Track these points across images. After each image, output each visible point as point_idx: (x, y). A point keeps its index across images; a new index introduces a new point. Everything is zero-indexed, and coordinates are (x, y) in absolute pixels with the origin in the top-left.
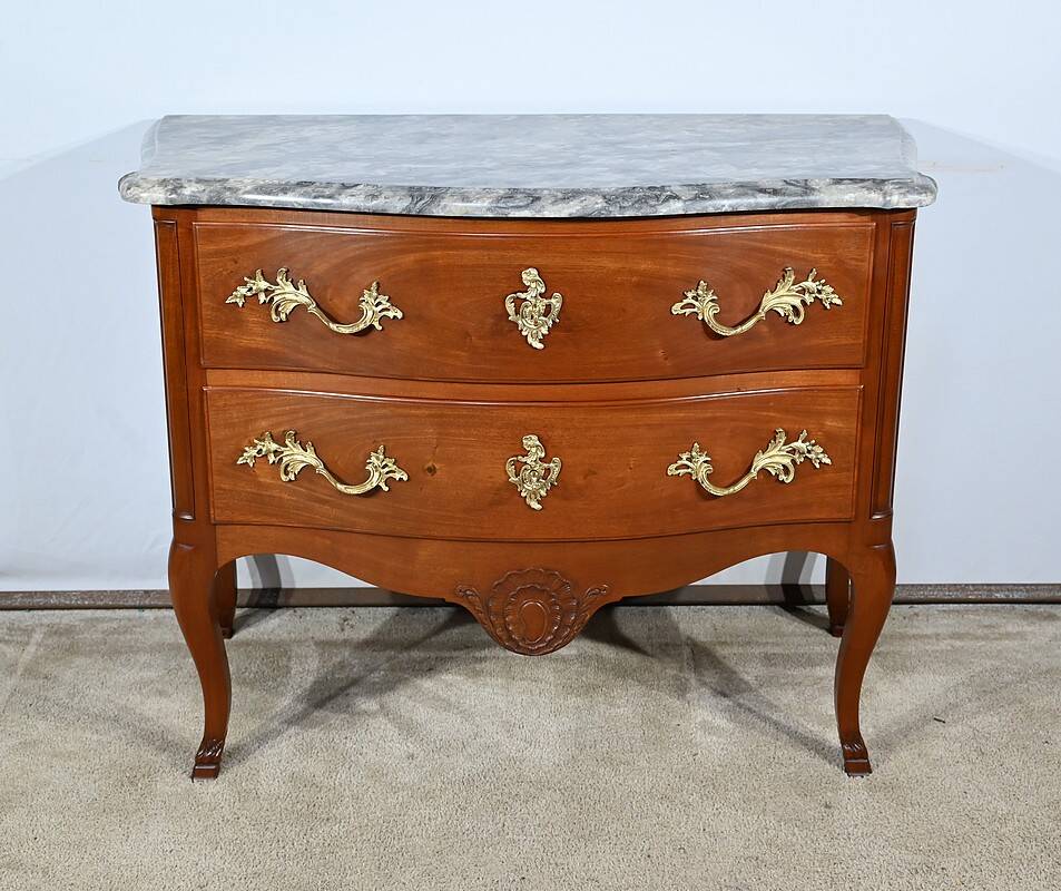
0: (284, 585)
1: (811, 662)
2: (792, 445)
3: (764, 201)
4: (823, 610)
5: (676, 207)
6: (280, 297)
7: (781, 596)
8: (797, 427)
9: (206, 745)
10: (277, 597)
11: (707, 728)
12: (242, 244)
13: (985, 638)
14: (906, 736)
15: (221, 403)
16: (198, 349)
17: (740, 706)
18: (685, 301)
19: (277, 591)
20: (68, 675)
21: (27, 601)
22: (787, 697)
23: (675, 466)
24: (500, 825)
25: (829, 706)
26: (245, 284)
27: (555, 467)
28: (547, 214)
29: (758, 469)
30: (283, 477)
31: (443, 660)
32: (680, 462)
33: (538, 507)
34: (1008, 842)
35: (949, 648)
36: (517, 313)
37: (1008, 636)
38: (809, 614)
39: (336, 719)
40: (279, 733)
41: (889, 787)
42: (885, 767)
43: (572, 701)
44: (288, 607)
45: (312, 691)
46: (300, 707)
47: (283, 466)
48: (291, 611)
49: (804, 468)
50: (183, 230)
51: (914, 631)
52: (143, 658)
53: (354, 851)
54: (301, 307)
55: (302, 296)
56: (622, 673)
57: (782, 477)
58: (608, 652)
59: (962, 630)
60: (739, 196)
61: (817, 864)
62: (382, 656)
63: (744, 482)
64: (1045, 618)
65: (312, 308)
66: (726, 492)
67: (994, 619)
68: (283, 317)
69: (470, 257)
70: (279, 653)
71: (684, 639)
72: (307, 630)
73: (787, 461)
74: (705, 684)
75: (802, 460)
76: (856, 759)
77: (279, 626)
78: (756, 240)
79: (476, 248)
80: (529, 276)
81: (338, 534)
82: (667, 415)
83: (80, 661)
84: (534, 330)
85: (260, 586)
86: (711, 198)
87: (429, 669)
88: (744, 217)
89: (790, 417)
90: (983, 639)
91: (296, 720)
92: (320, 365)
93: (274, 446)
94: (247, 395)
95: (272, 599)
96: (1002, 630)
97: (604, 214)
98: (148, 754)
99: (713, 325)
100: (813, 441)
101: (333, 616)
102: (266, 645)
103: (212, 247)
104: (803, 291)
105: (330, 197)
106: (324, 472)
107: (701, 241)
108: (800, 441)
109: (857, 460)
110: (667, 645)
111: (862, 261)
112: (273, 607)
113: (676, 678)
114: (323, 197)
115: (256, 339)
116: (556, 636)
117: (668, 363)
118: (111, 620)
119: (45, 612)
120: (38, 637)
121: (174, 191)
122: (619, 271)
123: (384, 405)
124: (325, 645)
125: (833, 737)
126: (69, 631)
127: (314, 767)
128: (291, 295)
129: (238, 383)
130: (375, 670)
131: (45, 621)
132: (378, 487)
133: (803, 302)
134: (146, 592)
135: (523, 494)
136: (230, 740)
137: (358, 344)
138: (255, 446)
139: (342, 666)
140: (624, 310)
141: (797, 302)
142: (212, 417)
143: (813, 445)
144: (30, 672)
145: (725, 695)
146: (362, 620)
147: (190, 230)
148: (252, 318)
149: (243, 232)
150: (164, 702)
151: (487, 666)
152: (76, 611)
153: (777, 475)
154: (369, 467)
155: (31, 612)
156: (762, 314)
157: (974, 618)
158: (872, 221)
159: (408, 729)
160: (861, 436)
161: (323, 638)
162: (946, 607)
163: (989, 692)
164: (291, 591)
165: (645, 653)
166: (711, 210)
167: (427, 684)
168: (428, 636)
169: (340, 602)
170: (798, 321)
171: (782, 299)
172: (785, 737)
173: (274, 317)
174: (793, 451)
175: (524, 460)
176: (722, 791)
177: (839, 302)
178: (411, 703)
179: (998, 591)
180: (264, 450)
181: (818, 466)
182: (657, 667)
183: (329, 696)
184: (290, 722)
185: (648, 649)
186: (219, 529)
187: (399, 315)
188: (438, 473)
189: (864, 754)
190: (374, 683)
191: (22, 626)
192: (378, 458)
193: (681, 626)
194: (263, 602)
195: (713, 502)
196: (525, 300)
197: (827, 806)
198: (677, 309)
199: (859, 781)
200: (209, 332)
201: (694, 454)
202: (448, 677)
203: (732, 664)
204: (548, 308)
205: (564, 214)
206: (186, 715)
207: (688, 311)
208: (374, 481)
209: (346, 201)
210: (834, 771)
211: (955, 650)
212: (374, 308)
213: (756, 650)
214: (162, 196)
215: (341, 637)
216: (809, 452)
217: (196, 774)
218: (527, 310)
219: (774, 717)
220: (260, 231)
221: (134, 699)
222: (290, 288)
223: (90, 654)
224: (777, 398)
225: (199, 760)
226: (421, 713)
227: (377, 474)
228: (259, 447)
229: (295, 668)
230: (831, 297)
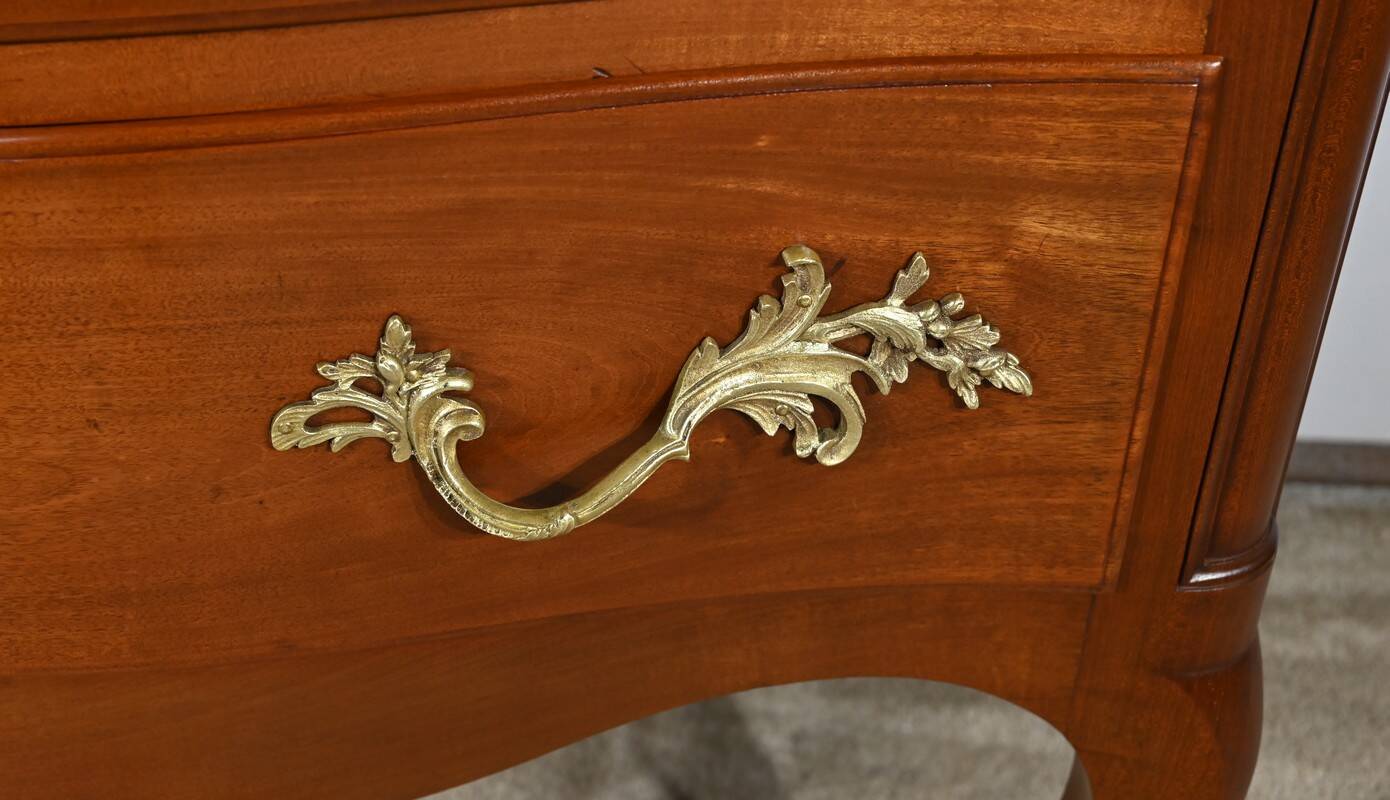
2: (854, 317)
8: (883, 239)
23: (304, 413)
29: (696, 416)
32: (322, 399)
49: (911, 408)
57: (808, 445)
63: (626, 479)
66: (565, 520)
73: (833, 381)
75: (902, 376)
89: (851, 198)
100: (957, 304)
108: (896, 301)
109: (1152, 375)
143: (958, 318)
153: (788, 436)
174: (862, 343)
181: (971, 400)
201: (387, 364)
216: (935, 344)
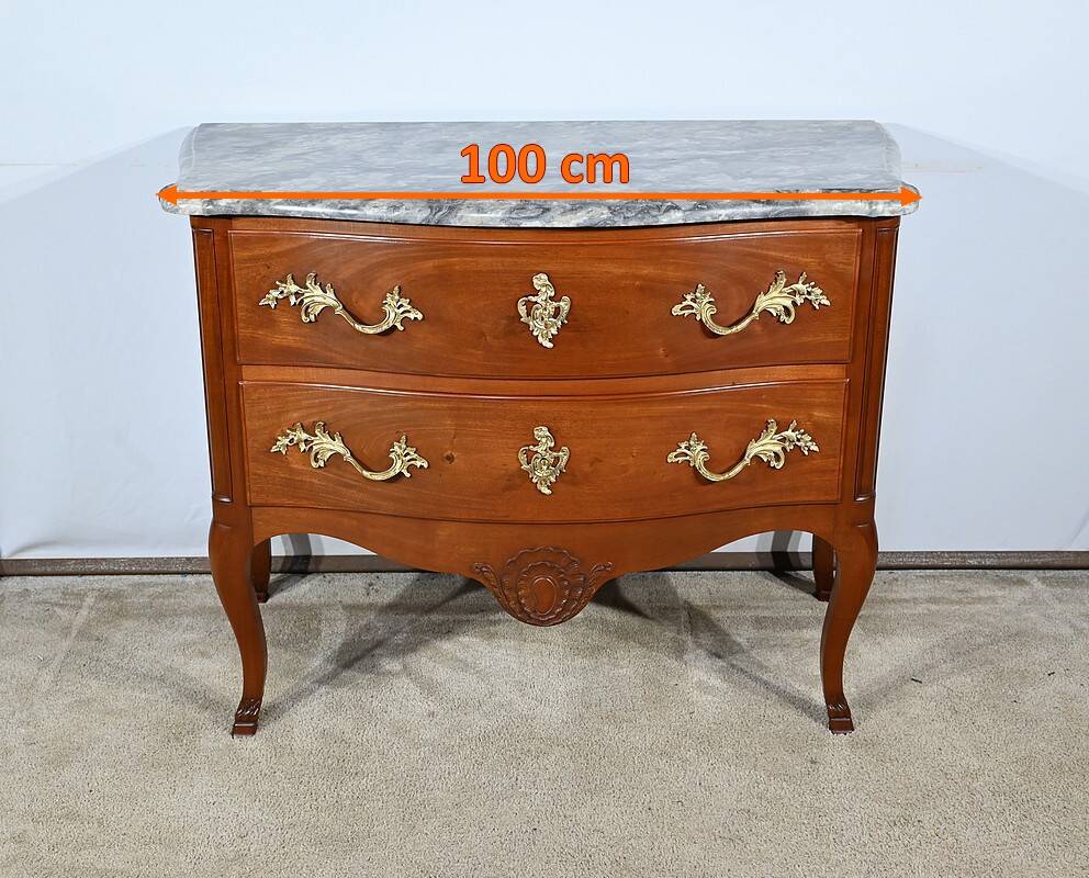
0: (314, 553)
1: (798, 624)
2: (783, 434)
3: (758, 210)
4: (809, 575)
5: (676, 217)
6: (309, 299)
7: (771, 563)
8: (787, 417)
9: (244, 704)
10: (308, 564)
11: (704, 688)
12: (273, 251)
13: (959, 602)
14: (885, 696)
15: (255, 396)
16: (234, 347)
17: (733, 666)
18: (685, 303)
19: (308, 557)
20: (118, 637)
21: (80, 568)
22: (776, 659)
23: (675, 454)
24: (514, 779)
25: (814, 667)
26: (277, 287)
27: (564, 456)
28: (556, 224)
29: (751, 456)
30: (314, 464)
31: (460, 623)
32: (679, 451)
33: (548, 492)
34: (979, 796)
35: (926, 612)
36: (528, 314)
37: (980, 600)
38: (796, 580)
39: (363, 679)
40: (312, 692)
41: (869, 744)
42: (866, 724)
43: (579, 662)
44: (318, 572)
45: (341, 652)
46: (330, 668)
47: (313, 454)
48: (321, 577)
49: (794, 455)
50: (219, 238)
51: (894, 596)
52: (186, 621)
53: (380, 804)
54: (328, 309)
55: (330, 299)
56: (624, 635)
57: (773, 463)
58: (611, 615)
59: (939, 594)
60: (735, 206)
61: (803, 816)
62: (404, 619)
63: (738, 469)
64: (1014, 583)
65: (339, 310)
66: (722, 478)
67: (968, 584)
68: (312, 317)
69: (485, 263)
70: (309, 616)
71: (681, 603)
72: (336, 594)
73: (778, 449)
74: (700, 646)
75: (792, 448)
76: (839, 717)
77: (310, 590)
78: (751, 246)
79: (492, 255)
80: (540, 281)
81: (364, 516)
82: (666, 408)
83: (128, 624)
84: (544, 330)
85: (292, 554)
86: (709, 208)
87: (447, 631)
88: (739, 225)
89: (782, 408)
90: (957, 603)
91: (327, 680)
92: (348, 362)
93: (305, 436)
94: (278, 389)
95: (302, 566)
96: (975, 595)
97: (610, 224)
98: (192, 712)
99: (710, 324)
100: (802, 431)
101: (359, 581)
102: (298, 608)
103: (246, 254)
104: (794, 293)
105: (355, 208)
106: (351, 460)
107: (700, 248)
108: (790, 430)
109: (843, 447)
110: (666, 608)
111: (850, 264)
112: (304, 573)
113: (674, 640)
114: (348, 208)
115: (286, 338)
116: (565, 608)
117: (668, 360)
118: (156, 585)
119: (96, 577)
120: (89, 601)
121: (210, 202)
122: (624, 277)
123: (405, 399)
124: (352, 609)
125: (819, 697)
126: (118, 595)
127: (343, 724)
128: (320, 298)
129: (271, 377)
130: (399, 632)
131: (96, 586)
132: (401, 474)
133: (794, 303)
134: (188, 559)
135: (534, 481)
136: (266, 699)
137: (381, 343)
138: (287, 435)
139: (367, 628)
140: (628, 313)
141: (788, 303)
142: (248, 410)
143: (803, 434)
144: (83, 634)
145: (719, 657)
146: (386, 585)
147: (226, 238)
148: (284, 319)
149: (275, 240)
150: (207, 663)
151: (500, 628)
152: (124, 577)
153: (769, 462)
154: (392, 456)
155: (84, 577)
156: (755, 314)
157: (949, 583)
158: (859, 228)
159: (429, 688)
160: (847, 426)
161: (350, 602)
162: (923, 572)
163: (962, 653)
164: (320, 558)
165: (646, 617)
166: (709, 219)
167: (446, 646)
168: (447, 600)
169: (365, 568)
170: (789, 321)
171: (775, 300)
172: (775, 697)
173: (304, 317)
174: (784, 440)
175: (535, 449)
176: (716, 746)
177: (827, 303)
178: (431, 664)
179: (971, 558)
180: (296, 439)
181: (806, 453)
182: (656, 629)
183: (356, 657)
184: (321, 682)
185: (648, 612)
186: (254, 510)
187: (420, 316)
188: (456, 461)
189: (847, 713)
190: (398, 645)
191: (75, 591)
192: (400, 447)
193: (679, 591)
194: (295, 568)
195: (710, 486)
196: (536, 303)
197: (813, 762)
198: (676, 310)
199: (842, 738)
200: (244, 332)
201: (692, 443)
202: (465, 639)
203: (726, 627)
204: (558, 310)
205: (572, 224)
206: (224, 673)
207: (687, 312)
208: (397, 468)
209: (371, 212)
210: (820, 729)
211: (932, 614)
212: (396, 310)
213: (749, 614)
214: (200, 207)
215: (367, 600)
216: (798, 440)
217: (236, 731)
218: (538, 312)
219: (765, 677)
220: (291, 239)
221: (179, 660)
222: (318, 291)
223: (138, 617)
224: (771, 391)
225: (239, 719)
226: (441, 673)
227: (400, 462)
228: (291, 437)
229: (325, 630)
230: (820, 298)
